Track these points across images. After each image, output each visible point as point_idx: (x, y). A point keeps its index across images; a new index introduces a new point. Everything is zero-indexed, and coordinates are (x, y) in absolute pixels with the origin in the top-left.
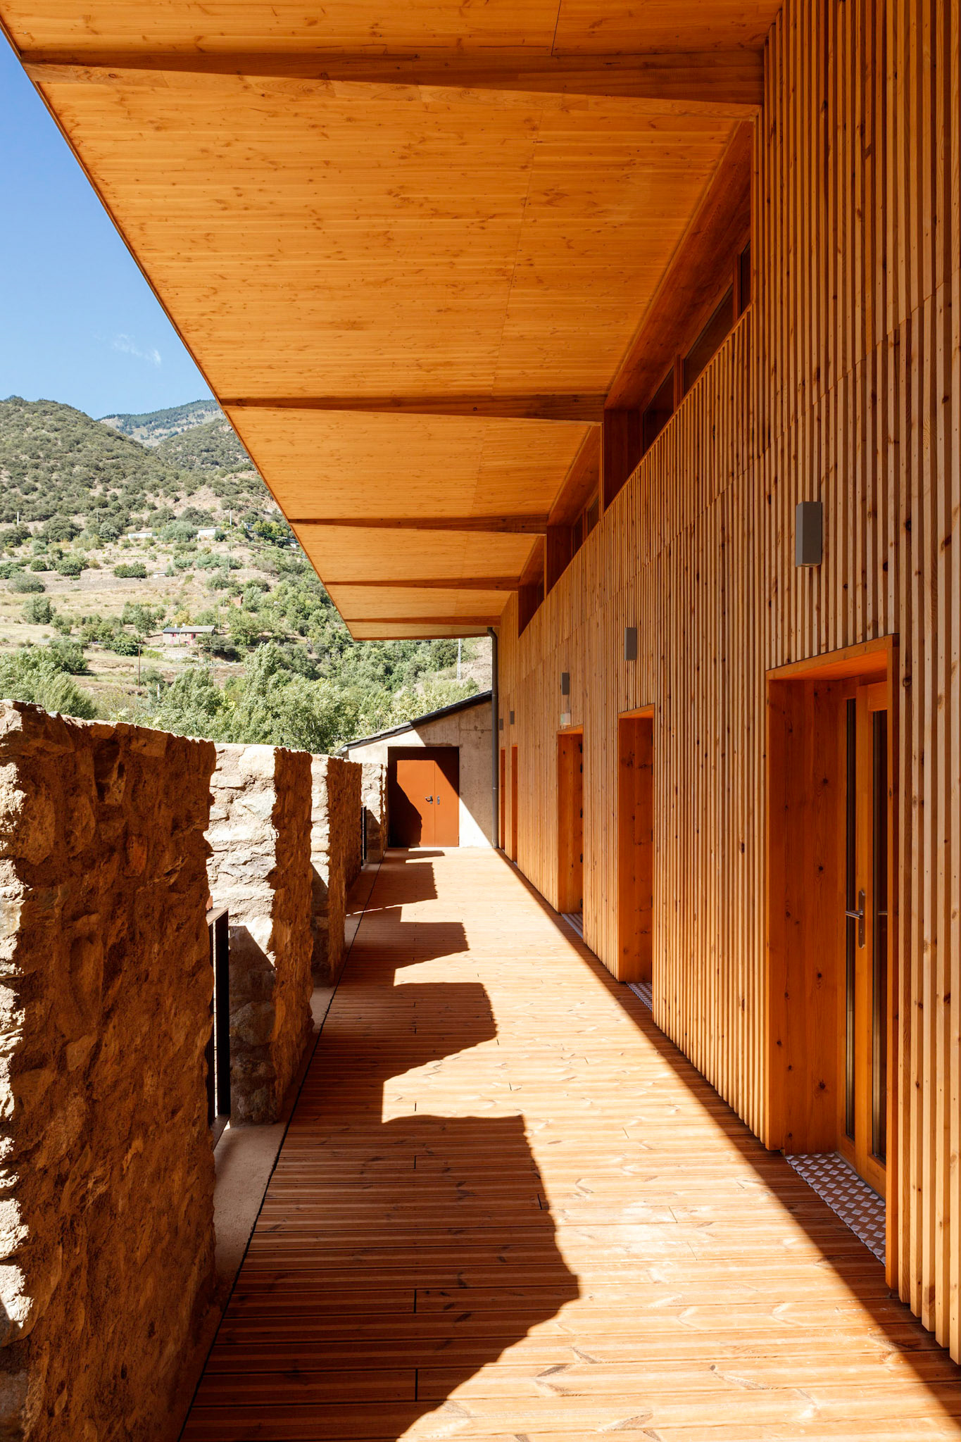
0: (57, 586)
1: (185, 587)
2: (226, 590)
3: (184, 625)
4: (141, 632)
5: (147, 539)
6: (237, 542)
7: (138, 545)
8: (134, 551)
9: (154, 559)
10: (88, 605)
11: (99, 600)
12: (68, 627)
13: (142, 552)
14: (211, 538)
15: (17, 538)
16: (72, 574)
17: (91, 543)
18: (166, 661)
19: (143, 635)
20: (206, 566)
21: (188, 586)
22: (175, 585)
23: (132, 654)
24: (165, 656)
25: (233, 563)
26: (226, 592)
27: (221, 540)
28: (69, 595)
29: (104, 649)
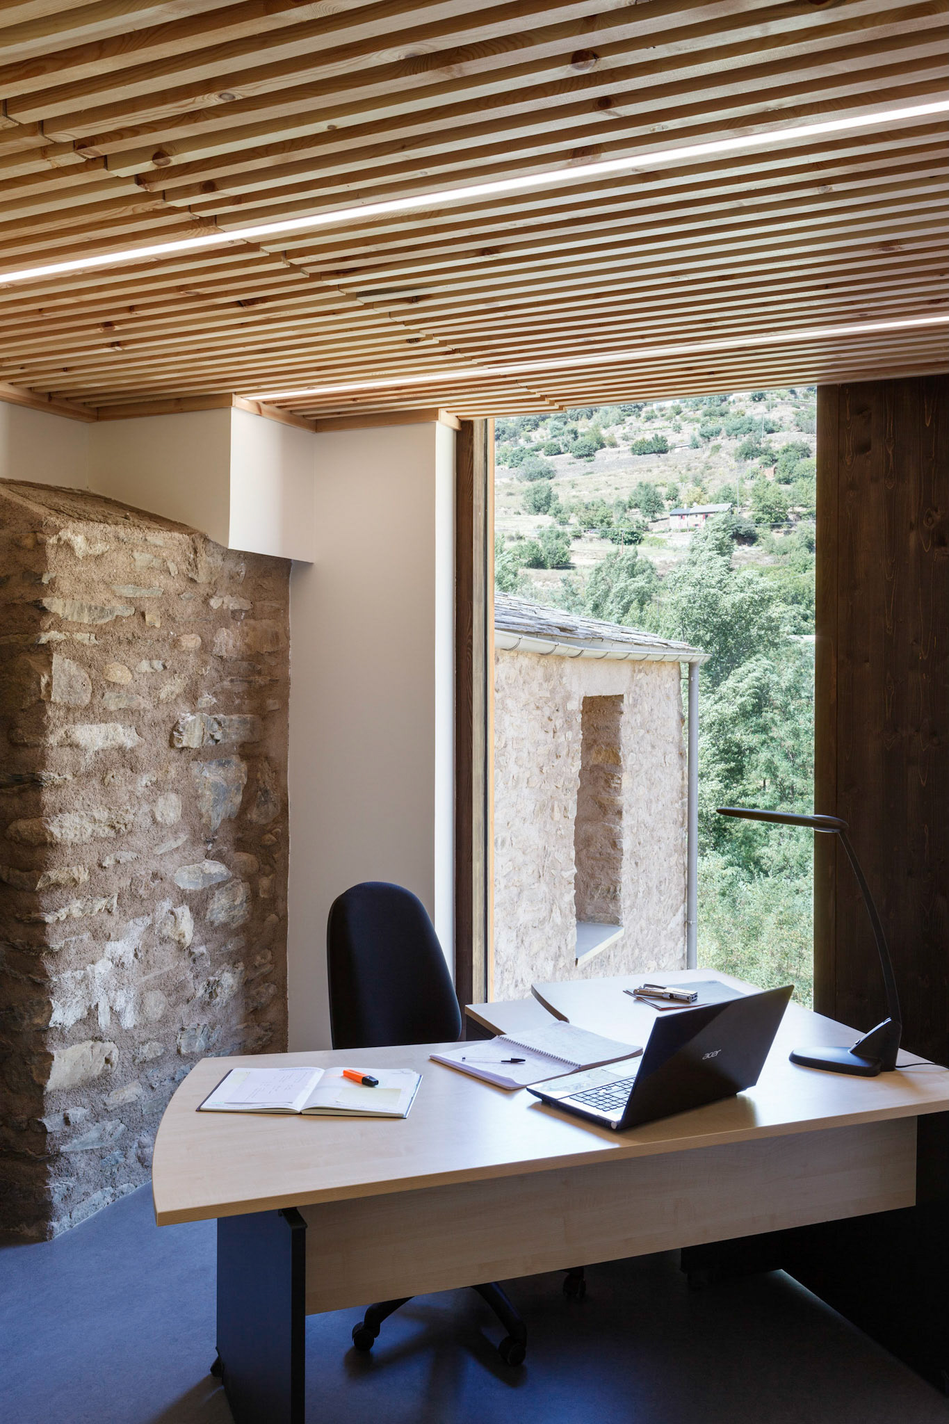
0: (569, 470)
1: (710, 460)
2: (757, 460)
3: (695, 504)
4: (645, 516)
5: (673, 407)
6: (779, 400)
7: (663, 416)
8: (658, 423)
9: (678, 429)
10: (597, 490)
11: (609, 483)
12: (566, 516)
13: (666, 424)
14: (747, 399)
15: (535, 421)
16: (587, 456)
17: (611, 418)
18: (670, 549)
19: (647, 520)
20: (735, 432)
21: (714, 458)
22: (699, 458)
23: (631, 542)
24: (670, 543)
25: (770, 425)
26: (756, 462)
27: (760, 400)
28: (579, 479)
29: (599, 539)
